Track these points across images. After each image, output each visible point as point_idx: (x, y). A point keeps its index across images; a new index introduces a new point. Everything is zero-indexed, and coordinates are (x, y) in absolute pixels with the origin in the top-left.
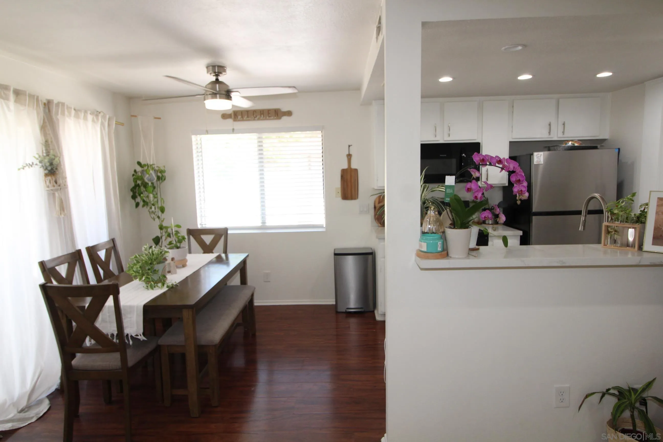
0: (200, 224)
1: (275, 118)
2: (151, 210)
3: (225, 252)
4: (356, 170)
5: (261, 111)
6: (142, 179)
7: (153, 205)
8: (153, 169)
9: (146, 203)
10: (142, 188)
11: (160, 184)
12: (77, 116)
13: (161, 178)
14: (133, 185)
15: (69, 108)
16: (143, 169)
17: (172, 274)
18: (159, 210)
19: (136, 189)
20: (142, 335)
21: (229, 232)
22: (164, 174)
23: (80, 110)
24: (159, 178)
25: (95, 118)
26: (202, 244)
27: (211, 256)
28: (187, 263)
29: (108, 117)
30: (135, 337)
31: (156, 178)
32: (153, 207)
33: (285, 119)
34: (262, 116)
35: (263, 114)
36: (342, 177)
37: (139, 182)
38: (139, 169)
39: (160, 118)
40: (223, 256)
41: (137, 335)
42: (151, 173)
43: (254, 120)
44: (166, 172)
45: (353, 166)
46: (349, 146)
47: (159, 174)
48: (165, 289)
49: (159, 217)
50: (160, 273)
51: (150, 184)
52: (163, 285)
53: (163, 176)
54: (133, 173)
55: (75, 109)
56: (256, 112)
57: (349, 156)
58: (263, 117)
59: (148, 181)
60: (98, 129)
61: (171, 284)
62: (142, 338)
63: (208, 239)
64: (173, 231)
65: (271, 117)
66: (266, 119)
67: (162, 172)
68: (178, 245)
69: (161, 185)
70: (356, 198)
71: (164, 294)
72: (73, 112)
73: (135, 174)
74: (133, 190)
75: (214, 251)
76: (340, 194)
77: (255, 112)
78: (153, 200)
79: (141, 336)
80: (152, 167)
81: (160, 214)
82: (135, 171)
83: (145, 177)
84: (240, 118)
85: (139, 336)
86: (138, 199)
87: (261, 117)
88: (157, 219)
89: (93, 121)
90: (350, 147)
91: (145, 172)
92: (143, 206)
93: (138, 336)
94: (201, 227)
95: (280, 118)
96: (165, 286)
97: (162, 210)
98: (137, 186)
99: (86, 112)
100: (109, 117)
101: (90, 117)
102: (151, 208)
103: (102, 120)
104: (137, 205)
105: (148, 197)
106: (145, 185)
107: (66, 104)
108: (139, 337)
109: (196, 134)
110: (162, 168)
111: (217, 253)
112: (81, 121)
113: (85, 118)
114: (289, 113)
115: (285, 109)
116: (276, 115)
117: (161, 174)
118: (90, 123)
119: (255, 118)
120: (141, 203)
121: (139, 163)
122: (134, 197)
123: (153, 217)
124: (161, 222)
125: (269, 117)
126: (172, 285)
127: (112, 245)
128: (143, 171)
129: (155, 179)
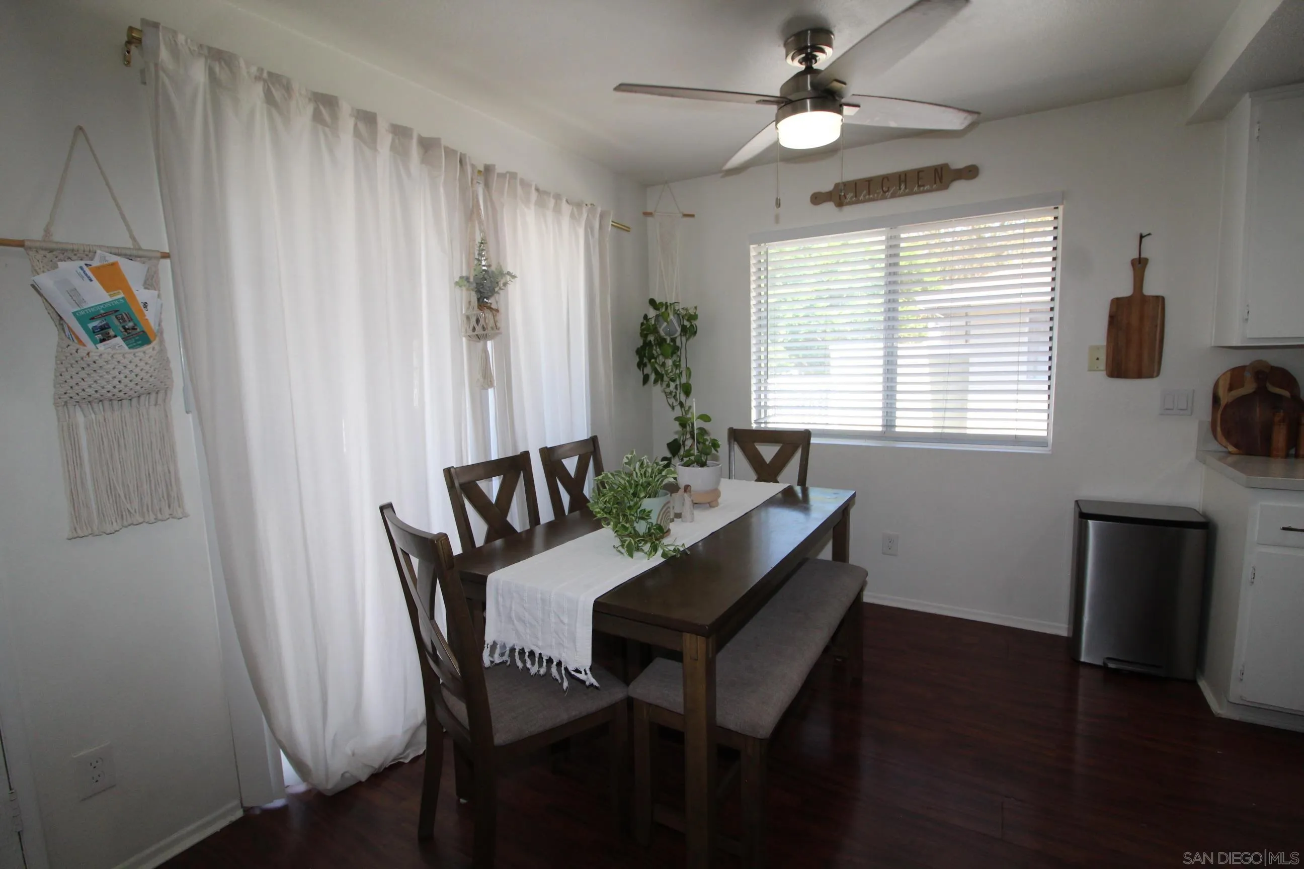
0: (756, 422)
1: (934, 186)
2: (668, 390)
3: (802, 481)
4: (1160, 301)
5: (900, 176)
6: (655, 330)
7: (673, 380)
8: (676, 313)
9: (659, 377)
10: (656, 351)
11: (687, 340)
12: (541, 205)
13: (689, 331)
14: (640, 343)
15: (525, 184)
16: (658, 312)
17: (682, 521)
18: (681, 391)
19: (645, 350)
20: (588, 672)
21: (813, 440)
22: (694, 323)
23: (547, 193)
24: (684, 329)
25: (575, 210)
26: (756, 461)
27: (773, 489)
28: (720, 500)
29: (599, 210)
30: (573, 673)
31: (679, 330)
32: (672, 385)
33: (959, 187)
34: (903, 187)
35: (905, 181)
36: (1113, 320)
37: (651, 338)
38: (652, 313)
39: (692, 216)
40: (798, 489)
41: (577, 671)
42: (671, 320)
43: (884, 198)
44: (699, 317)
45: (1150, 289)
46: (1142, 237)
47: (686, 323)
48: (657, 560)
49: (681, 405)
50: (654, 519)
51: (668, 341)
52: (655, 549)
53: (692, 326)
54: (641, 320)
55: (537, 190)
56: (888, 180)
57: (1140, 265)
58: (906, 188)
59: (666, 335)
60: (581, 232)
61: (672, 548)
62: (590, 679)
63: (768, 452)
64: (695, 427)
65: (923, 186)
66: (911, 193)
67: (692, 317)
68: (703, 459)
69: (688, 343)
70: (1155, 374)
71: (653, 572)
72: (534, 195)
73: (645, 322)
74: (640, 352)
75: (779, 479)
76: (1102, 364)
77: (886, 180)
78: (672, 371)
79: (586, 674)
80: (674, 310)
81: (683, 398)
82: (646, 317)
83: (660, 327)
84: (852, 198)
85: (583, 672)
86: (648, 370)
87: (900, 189)
88: (678, 408)
89: (572, 216)
90: (1143, 240)
91: (660, 318)
92: (656, 382)
93: (580, 672)
94: (756, 427)
95: (946, 187)
96: (660, 552)
97: (687, 390)
98: (647, 345)
99: (558, 197)
100: (601, 211)
101: (566, 208)
102: (668, 386)
103: (588, 216)
104: (646, 379)
105: (663, 365)
106: (661, 342)
107: (519, 176)
108: (582, 676)
109: (758, 243)
110: (692, 312)
111: (784, 482)
112: (550, 214)
113: (557, 210)
114: (971, 172)
115: (959, 163)
116: (938, 179)
117: (691, 323)
118: (566, 221)
119: (884, 192)
120: (653, 377)
121: (652, 302)
122: (641, 365)
123: (671, 404)
124: (684, 414)
125: (919, 186)
126: (675, 550)
127: (592, 449)
128: (657, 316)
129: (677, 331)
